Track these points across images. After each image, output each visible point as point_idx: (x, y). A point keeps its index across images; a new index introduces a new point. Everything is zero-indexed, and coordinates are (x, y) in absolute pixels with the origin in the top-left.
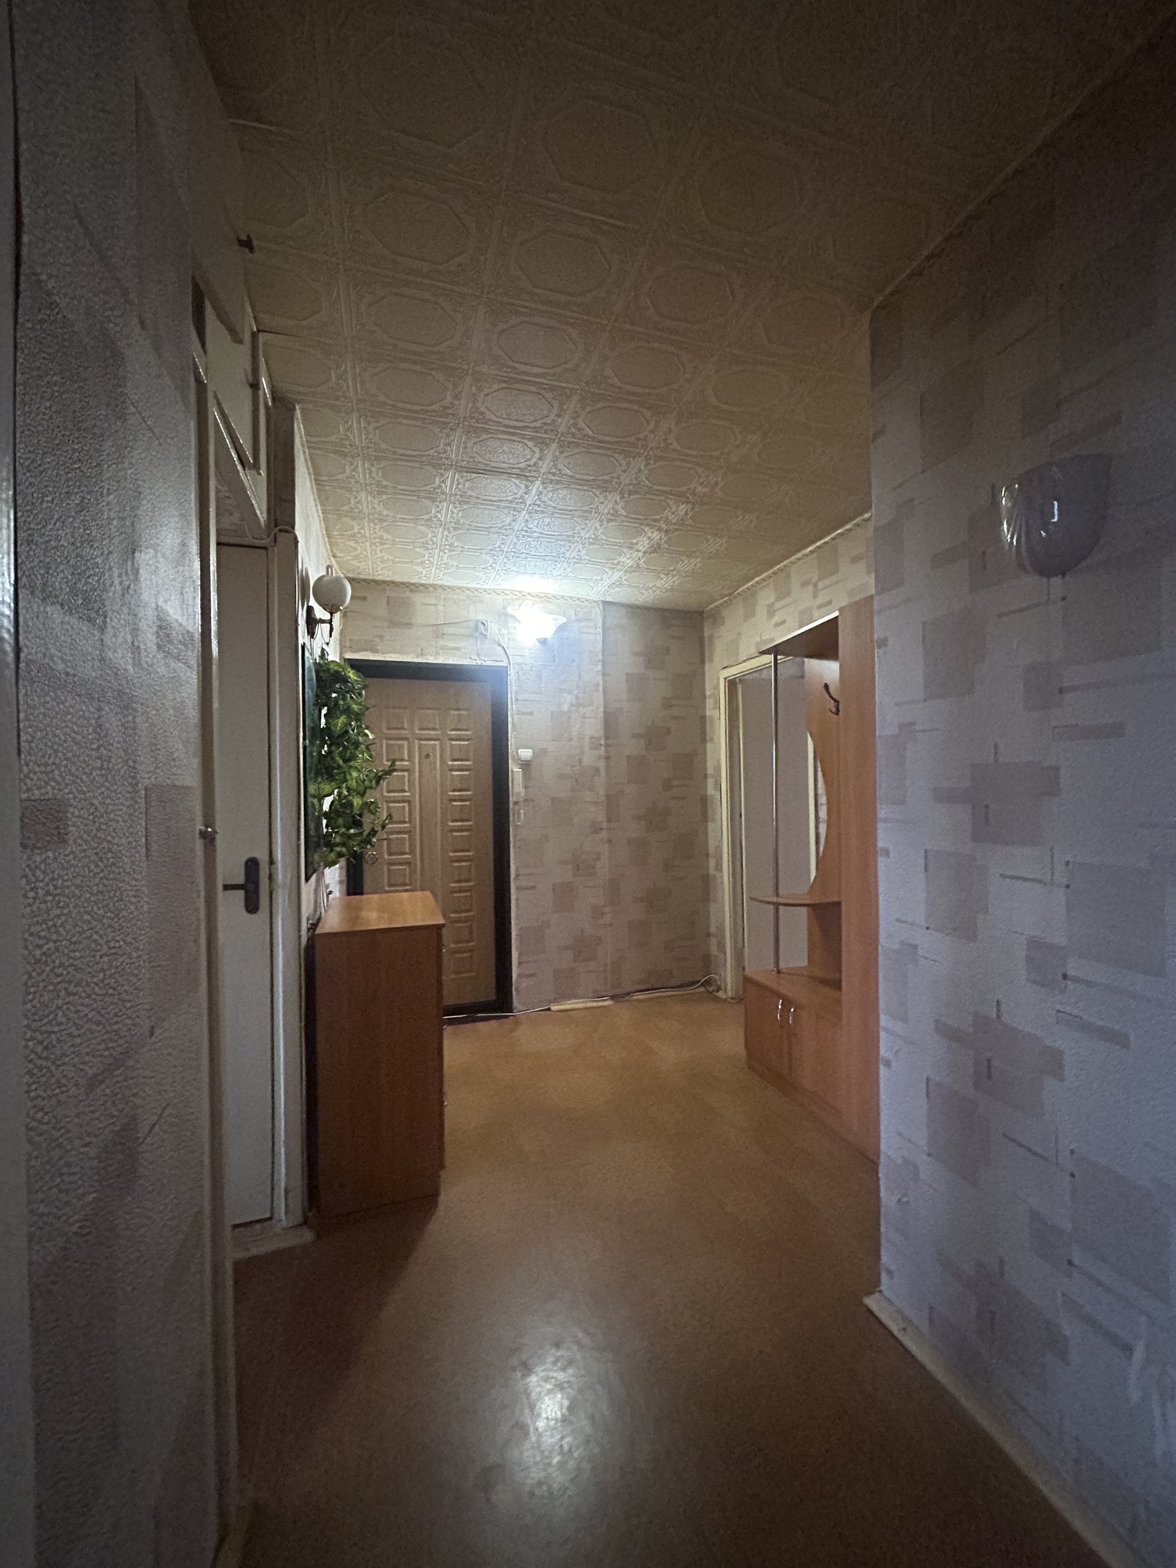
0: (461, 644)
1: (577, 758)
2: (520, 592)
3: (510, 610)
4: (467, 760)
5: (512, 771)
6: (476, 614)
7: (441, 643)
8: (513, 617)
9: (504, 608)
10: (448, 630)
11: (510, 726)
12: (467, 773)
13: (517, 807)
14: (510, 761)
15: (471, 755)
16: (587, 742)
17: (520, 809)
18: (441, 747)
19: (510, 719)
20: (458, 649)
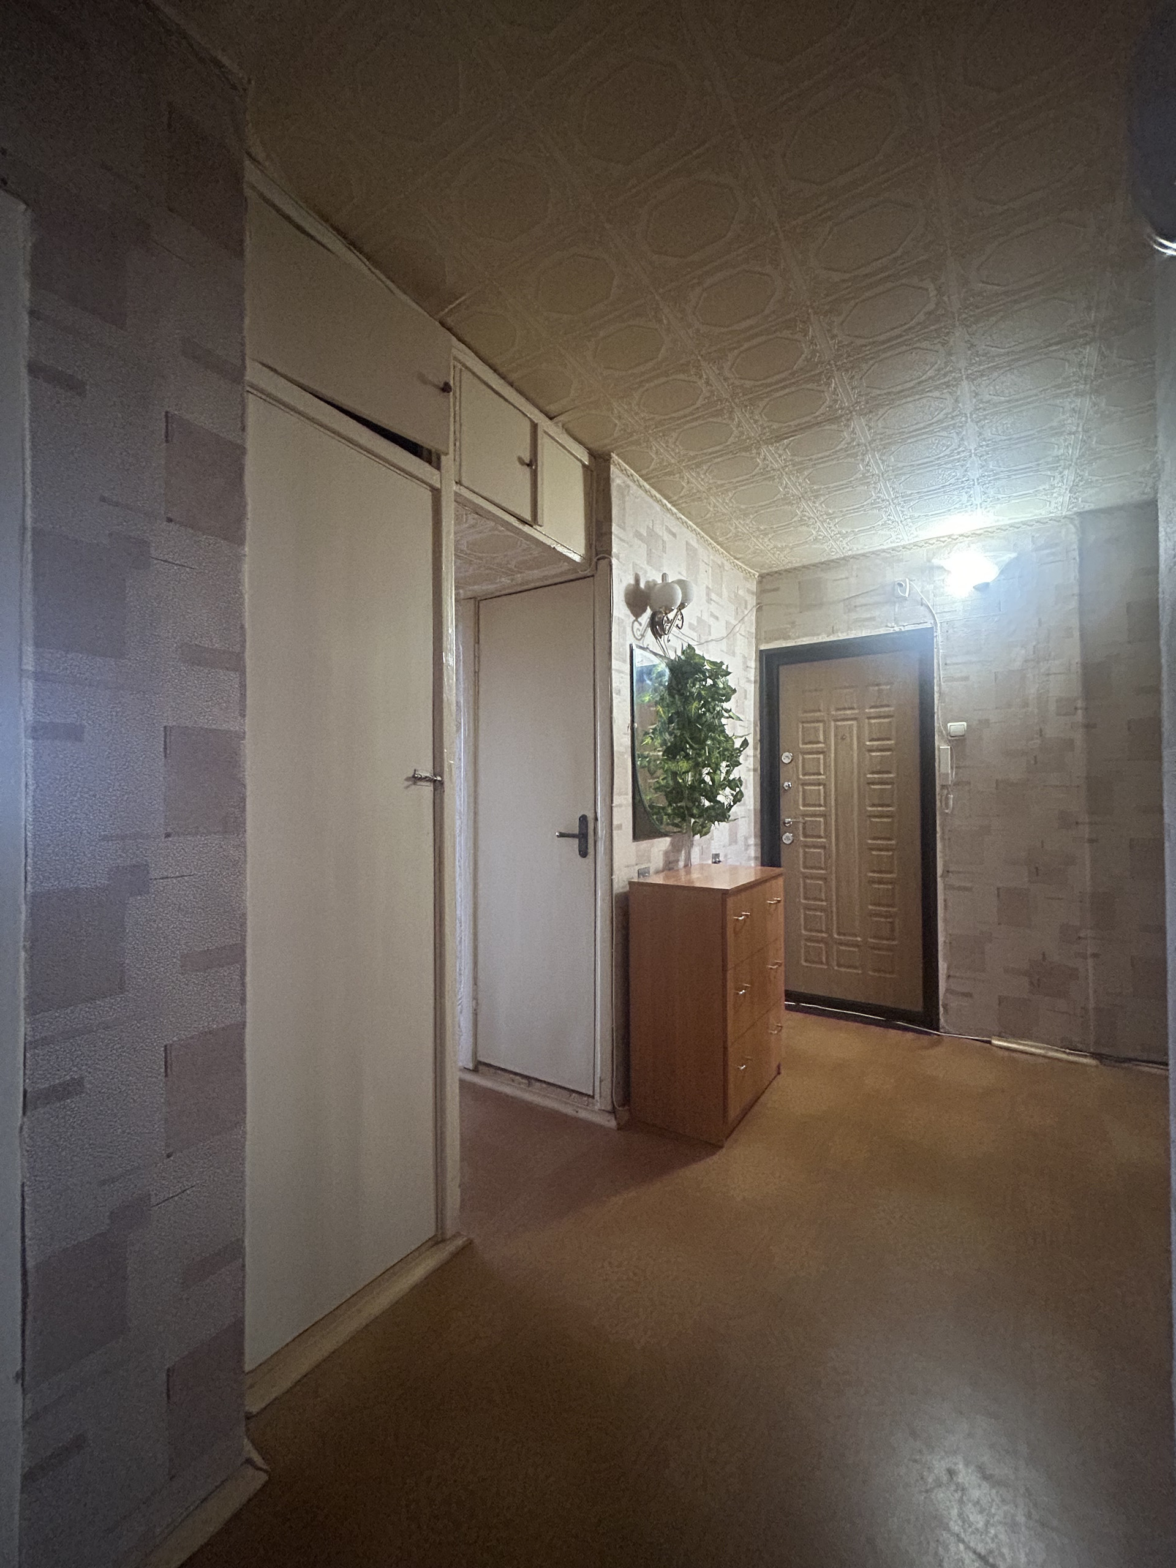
0: (876, 613)
1: (1037, 728)
2: (949, 537)
3: (936, 561)
4: (889, 739)
5: (939, 749)
6: (892, 575)
7: (854, 616)
8: (940, 568)
9: (929, 561)
10: (861, 601)
11: (936, 696)
12: (889, 753)
13: (945, 792)
14: (936, 737)
15: (894, 733)
16: (1052, 707)
17: (948, 793)
18: (859, 727)
19: (936, 688)
20: (872, 619)
